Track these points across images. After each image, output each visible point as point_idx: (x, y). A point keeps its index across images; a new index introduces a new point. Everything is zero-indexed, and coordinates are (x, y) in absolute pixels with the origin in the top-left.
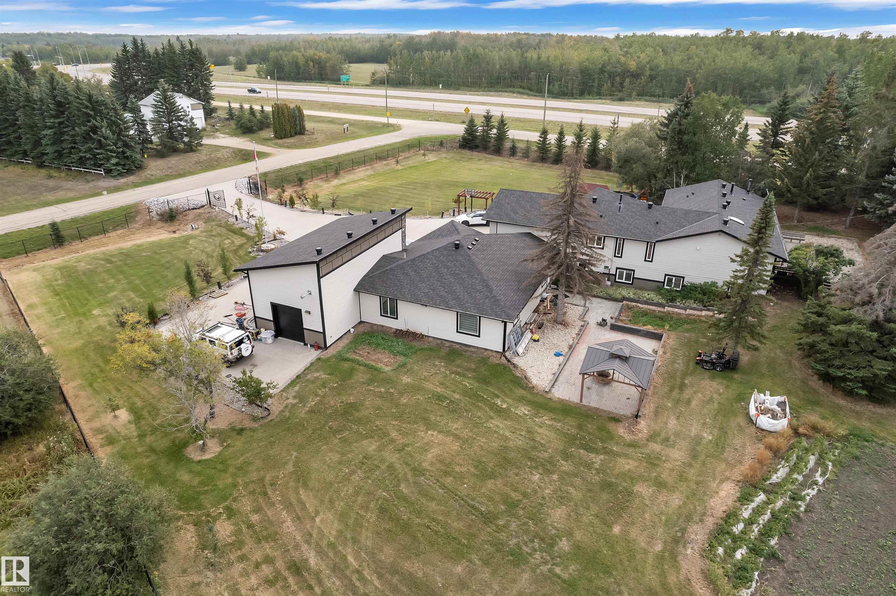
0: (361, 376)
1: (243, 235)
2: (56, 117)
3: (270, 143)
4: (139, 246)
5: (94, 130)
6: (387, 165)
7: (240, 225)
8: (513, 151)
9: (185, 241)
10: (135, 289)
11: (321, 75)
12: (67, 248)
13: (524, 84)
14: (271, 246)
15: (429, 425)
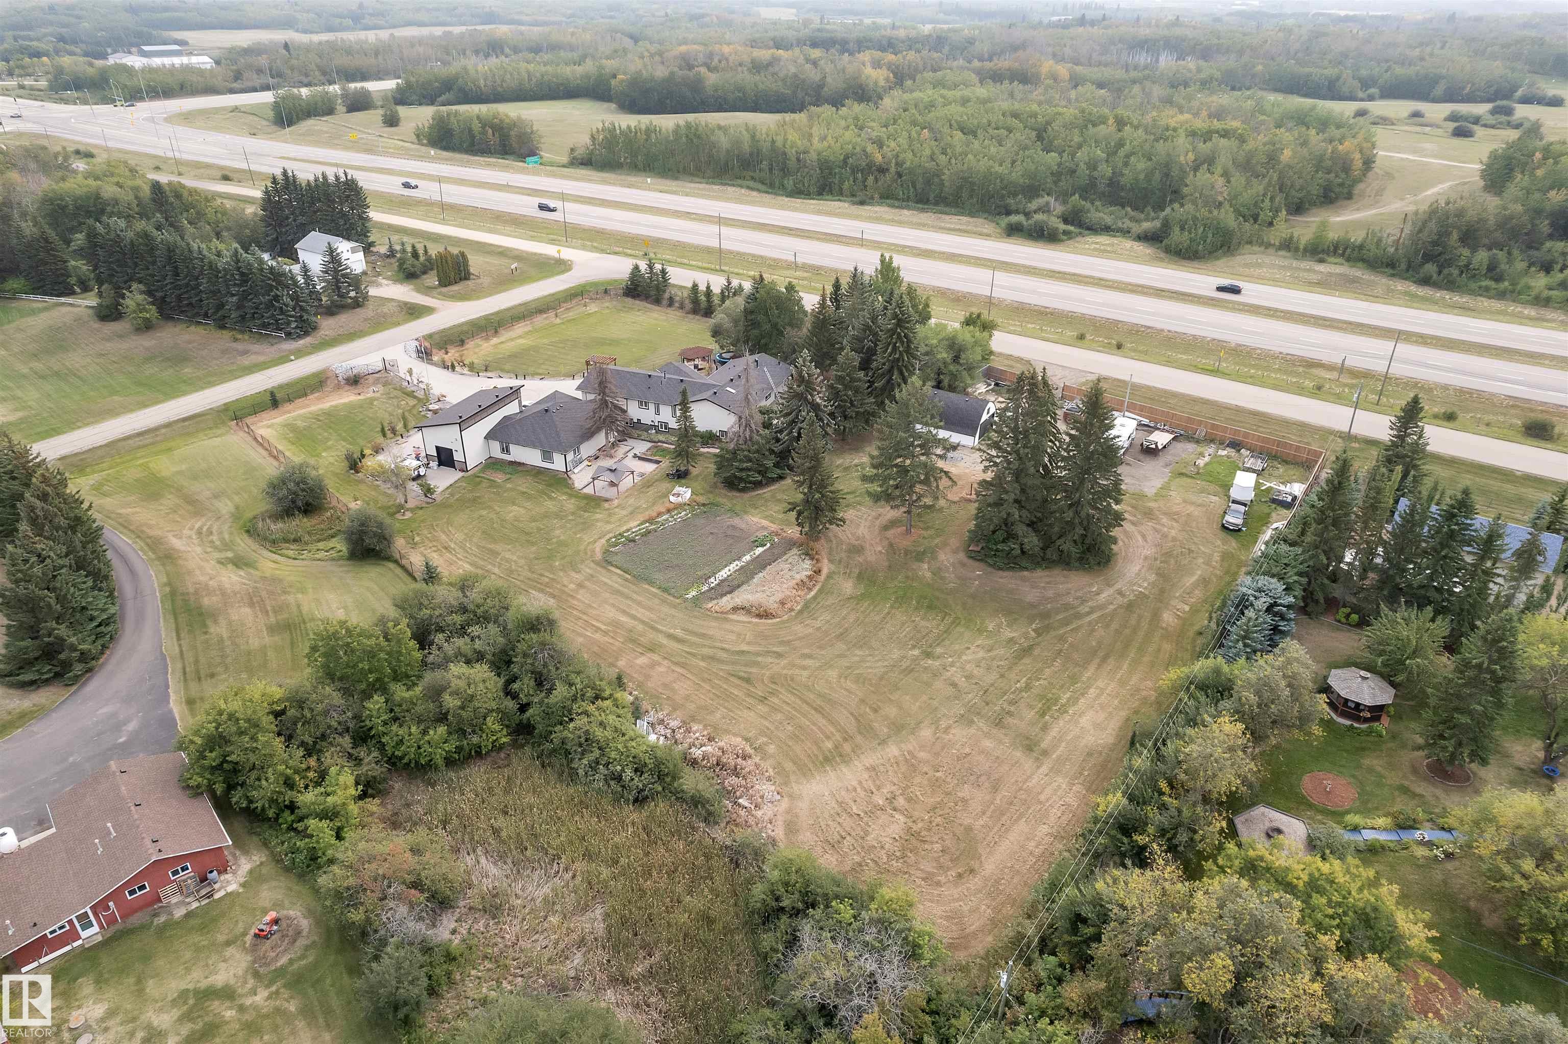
0: (485, 484)
1: (415, 397)
2: (240, 286)
3: (435, 292)
4: (336, 406)
5: (276, 298)
6: (546, 318)
7: (411, 388)
8: (671, 302)
9: (371, 401)
10: (344, 440)
11: (505, 146)
12: (281, 409)
13: (757, 175)
14: (436, 407)
15: (514, 504)
